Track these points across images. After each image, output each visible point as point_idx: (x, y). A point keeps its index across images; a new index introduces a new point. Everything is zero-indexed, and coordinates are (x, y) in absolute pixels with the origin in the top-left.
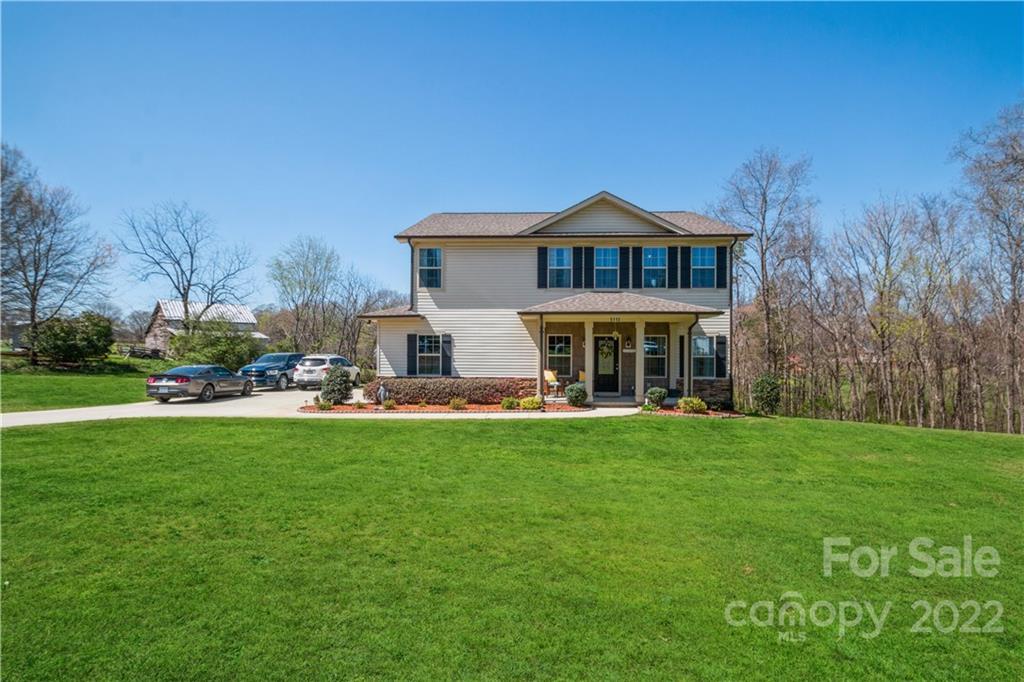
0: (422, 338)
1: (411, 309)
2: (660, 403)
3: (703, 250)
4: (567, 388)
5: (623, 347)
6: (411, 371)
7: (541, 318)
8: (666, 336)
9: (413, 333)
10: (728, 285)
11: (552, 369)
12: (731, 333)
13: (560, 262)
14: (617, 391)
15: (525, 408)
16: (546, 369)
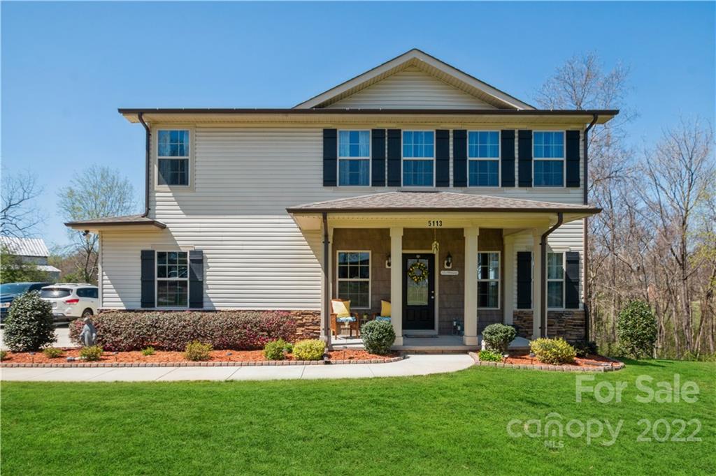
0: (162, 255)
1: (146, 215)
2: (505, 346)
3: (548, 135)
4: (364, 326)
5: (442, 268)
6: (147, 302)
7: (325, 218)
8: (499, 252)
9: (149, 248)
10: (582, 182)
11: (343, 298)
12: (586, 249)
13: (354, 150)
14: (433, 328)
15: (300, 359)
16: (334, 298)
